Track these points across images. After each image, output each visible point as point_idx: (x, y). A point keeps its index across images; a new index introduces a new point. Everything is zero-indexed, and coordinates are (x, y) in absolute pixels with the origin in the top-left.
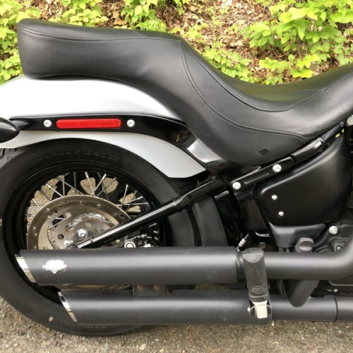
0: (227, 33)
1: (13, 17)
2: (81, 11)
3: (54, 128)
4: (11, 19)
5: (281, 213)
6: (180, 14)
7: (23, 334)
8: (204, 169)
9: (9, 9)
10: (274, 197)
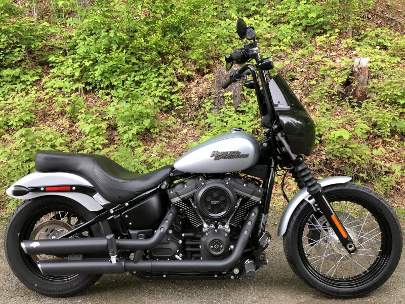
0: (182, 148)
1: (54, 141)
2: (94, 137)
3: (45, 191)
4: (52, 142)
5: (130, 223)
6: (154, 137)
7: (22, 296)
8: (103, 208)
9: (52, 137)
10: (127, 216)
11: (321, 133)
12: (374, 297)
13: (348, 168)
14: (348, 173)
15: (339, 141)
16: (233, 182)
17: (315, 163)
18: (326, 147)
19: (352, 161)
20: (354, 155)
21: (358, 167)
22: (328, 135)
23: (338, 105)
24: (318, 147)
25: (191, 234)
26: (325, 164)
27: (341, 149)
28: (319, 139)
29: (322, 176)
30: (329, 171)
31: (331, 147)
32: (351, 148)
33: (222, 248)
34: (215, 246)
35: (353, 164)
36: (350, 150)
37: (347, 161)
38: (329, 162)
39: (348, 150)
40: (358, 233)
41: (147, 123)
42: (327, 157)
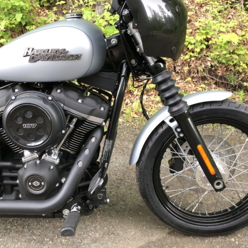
11: (209, 37)
12: (239, 236)
13: (233, 76)
14: (232, 81)
15: (227, 47)
16: (62, 96)
17: (199, 70)
18: (212, 52)
19: (237, 68)
20: (241, 62)
21: (243, 75)
22: (216, 40)
23: (231, 7)
24: (205, 52)
25: (8, 164)
26: (210, 71)
27: (228, 56)
28: (206, 43)
29: (205, 84)
30: (213, 79)
31: (217, 53)
32: (239, 55)
33: (44, 186)
34: (34, 183)
35: (239, 72)
36: (237, 57)
37: (233, 69)
38: (213, 69)
39: (235, 56)
40: (230, 164)
41: (19, 17)
42: (212, 64)
